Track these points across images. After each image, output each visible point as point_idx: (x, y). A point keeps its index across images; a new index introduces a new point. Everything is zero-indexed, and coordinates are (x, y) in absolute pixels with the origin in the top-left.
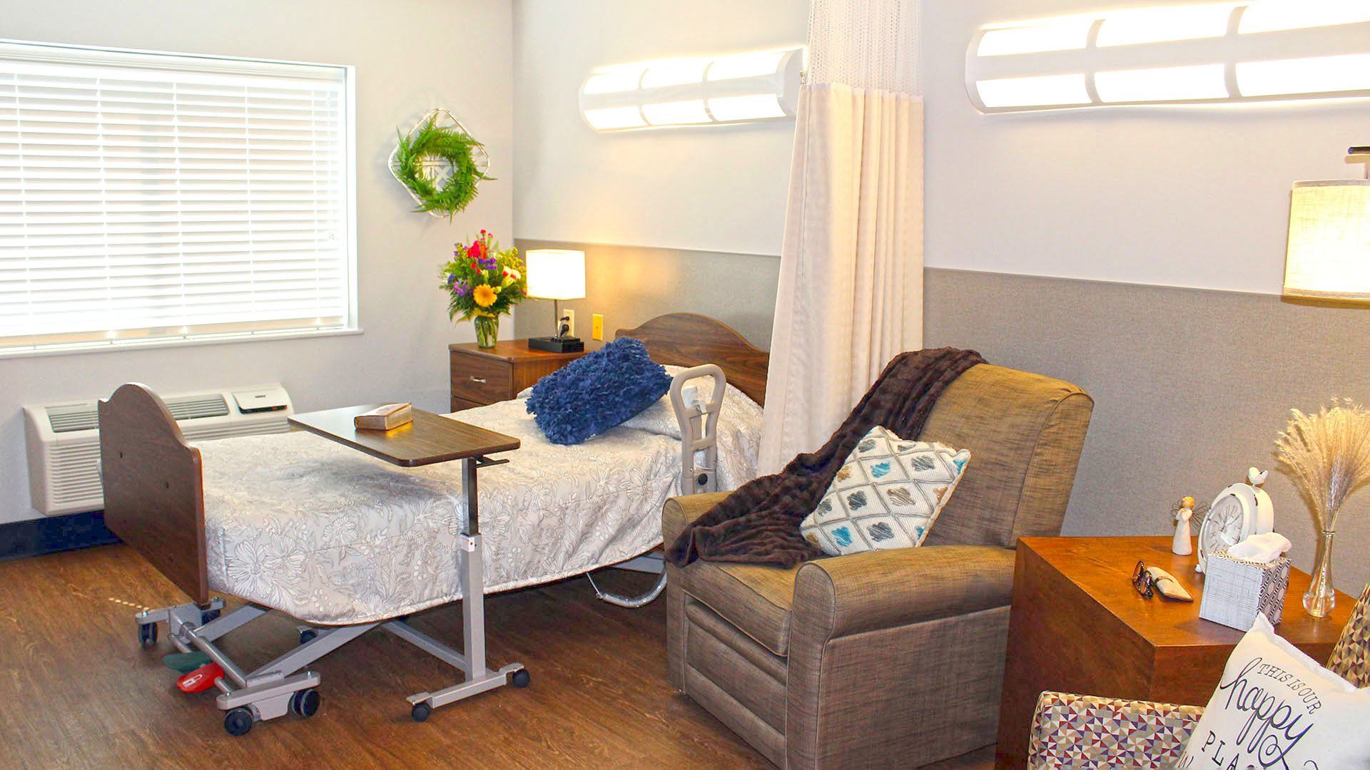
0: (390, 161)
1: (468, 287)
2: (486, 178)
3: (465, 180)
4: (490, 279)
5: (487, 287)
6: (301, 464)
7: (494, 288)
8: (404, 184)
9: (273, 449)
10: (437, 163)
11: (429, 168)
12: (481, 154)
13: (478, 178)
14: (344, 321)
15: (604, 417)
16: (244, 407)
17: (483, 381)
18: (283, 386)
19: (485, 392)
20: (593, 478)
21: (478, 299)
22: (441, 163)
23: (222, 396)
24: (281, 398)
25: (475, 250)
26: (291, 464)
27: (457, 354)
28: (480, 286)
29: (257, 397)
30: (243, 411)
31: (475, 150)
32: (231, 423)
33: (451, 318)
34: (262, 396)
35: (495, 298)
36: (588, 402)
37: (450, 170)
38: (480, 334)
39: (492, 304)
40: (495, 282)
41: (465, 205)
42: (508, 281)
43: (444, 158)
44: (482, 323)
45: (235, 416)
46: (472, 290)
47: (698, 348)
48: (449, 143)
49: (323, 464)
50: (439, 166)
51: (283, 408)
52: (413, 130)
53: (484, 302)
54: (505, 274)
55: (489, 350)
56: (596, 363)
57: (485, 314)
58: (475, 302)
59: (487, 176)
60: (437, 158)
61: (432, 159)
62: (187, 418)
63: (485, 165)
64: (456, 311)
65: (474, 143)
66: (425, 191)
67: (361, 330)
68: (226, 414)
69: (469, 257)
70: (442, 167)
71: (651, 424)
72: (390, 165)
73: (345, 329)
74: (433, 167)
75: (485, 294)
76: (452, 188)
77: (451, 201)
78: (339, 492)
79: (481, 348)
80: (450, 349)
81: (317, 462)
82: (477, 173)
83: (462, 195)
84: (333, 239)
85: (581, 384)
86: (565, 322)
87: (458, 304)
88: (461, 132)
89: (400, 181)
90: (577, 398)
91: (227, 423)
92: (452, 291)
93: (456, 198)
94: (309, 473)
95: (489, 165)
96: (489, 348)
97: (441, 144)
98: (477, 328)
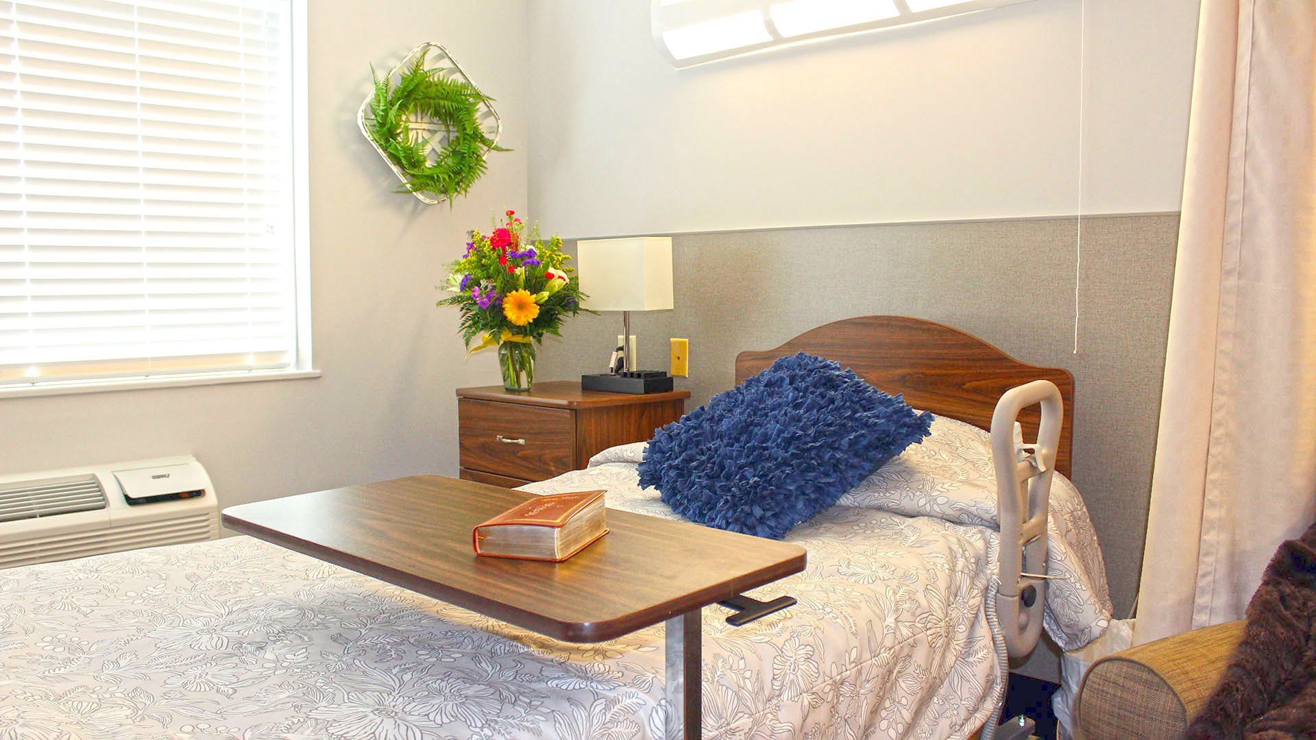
0: (360, 114)
1: (496, 294)
2: (497, 149)
3: (469, 148)
4: (527, 280)
5: (524, 294)
6: (253, 613)
7: (534, 296)
8: (380, 151)
9: (188, 577)
10: (426, 126)
11: (415, 131)
12: (489, 113)
13: (485, 148)
14: (290, 358)
15: (818, 489)
16: (133, 495)
17: (521, 441)
18: (199, 459)
19: (525, 458)
20: (874, 612)
21: (511, 314)
22: (432, 127)
23: (94, 476)
24: (196, 478)
25: (503, 238)
26: (230, 613)
27: (469, 401)
28: (514, 292)
29: (154, 477)
30: (131, 502)
31: (482, 107)
32: (110, 522)
33: (467, 344)
34: (162, 476)
35: (535, 312)
36: (786, 463)
37: (444, 137)
38: (508, 369)
39: (531, 321)
40: (535, 285)
41: (468, 186)
42: (557, 284)
43: (436, 120)
44: (511, 353)
45: (118, 510)
46: (500, 300)
47: (900, 371)
48: (445, 93)
49: (302, 611)
50: (429, 130)
51: (198, 494)
52: (395, 70)
53: (518, 318)
54: (551, 276)
55: (524, 393)
56: (771, 395)
57: (519, 339)
58: (506, 317)
59: (500, 145)
60: (426, 119)
61: (419, 120)
62: (34, 517)
63: (495, 130)
64: (474, 333)
65: (478, 96)
66: (409, 161)
67: (318, 372)
68: (103, 507)
69: (494, 249)
70: (433, 132)
71: (895, 498)
72: (360, 122)
73: (291, 371)
74: (420, 132)
75: (521, 306)
76: (450, 161)
77: (450, 176)
78: (370, 699)
79: (509, 390)
80: (458, 395)
81: (286, 606)
82: (484, 141)
83: (466, 169)
84: (273, 233)
85: (758, 431)
86: (621, 354)
87: (475, 323)
88: (461, 80)
89: (375, 145)
90: (760, 455)
91: (105, 522)
92: (462, 305)
93: (457, 173)
94: (278, 638)
95: (500, 130)
96: (524, 391)
97: (433, 95)
98: (503, 361)
